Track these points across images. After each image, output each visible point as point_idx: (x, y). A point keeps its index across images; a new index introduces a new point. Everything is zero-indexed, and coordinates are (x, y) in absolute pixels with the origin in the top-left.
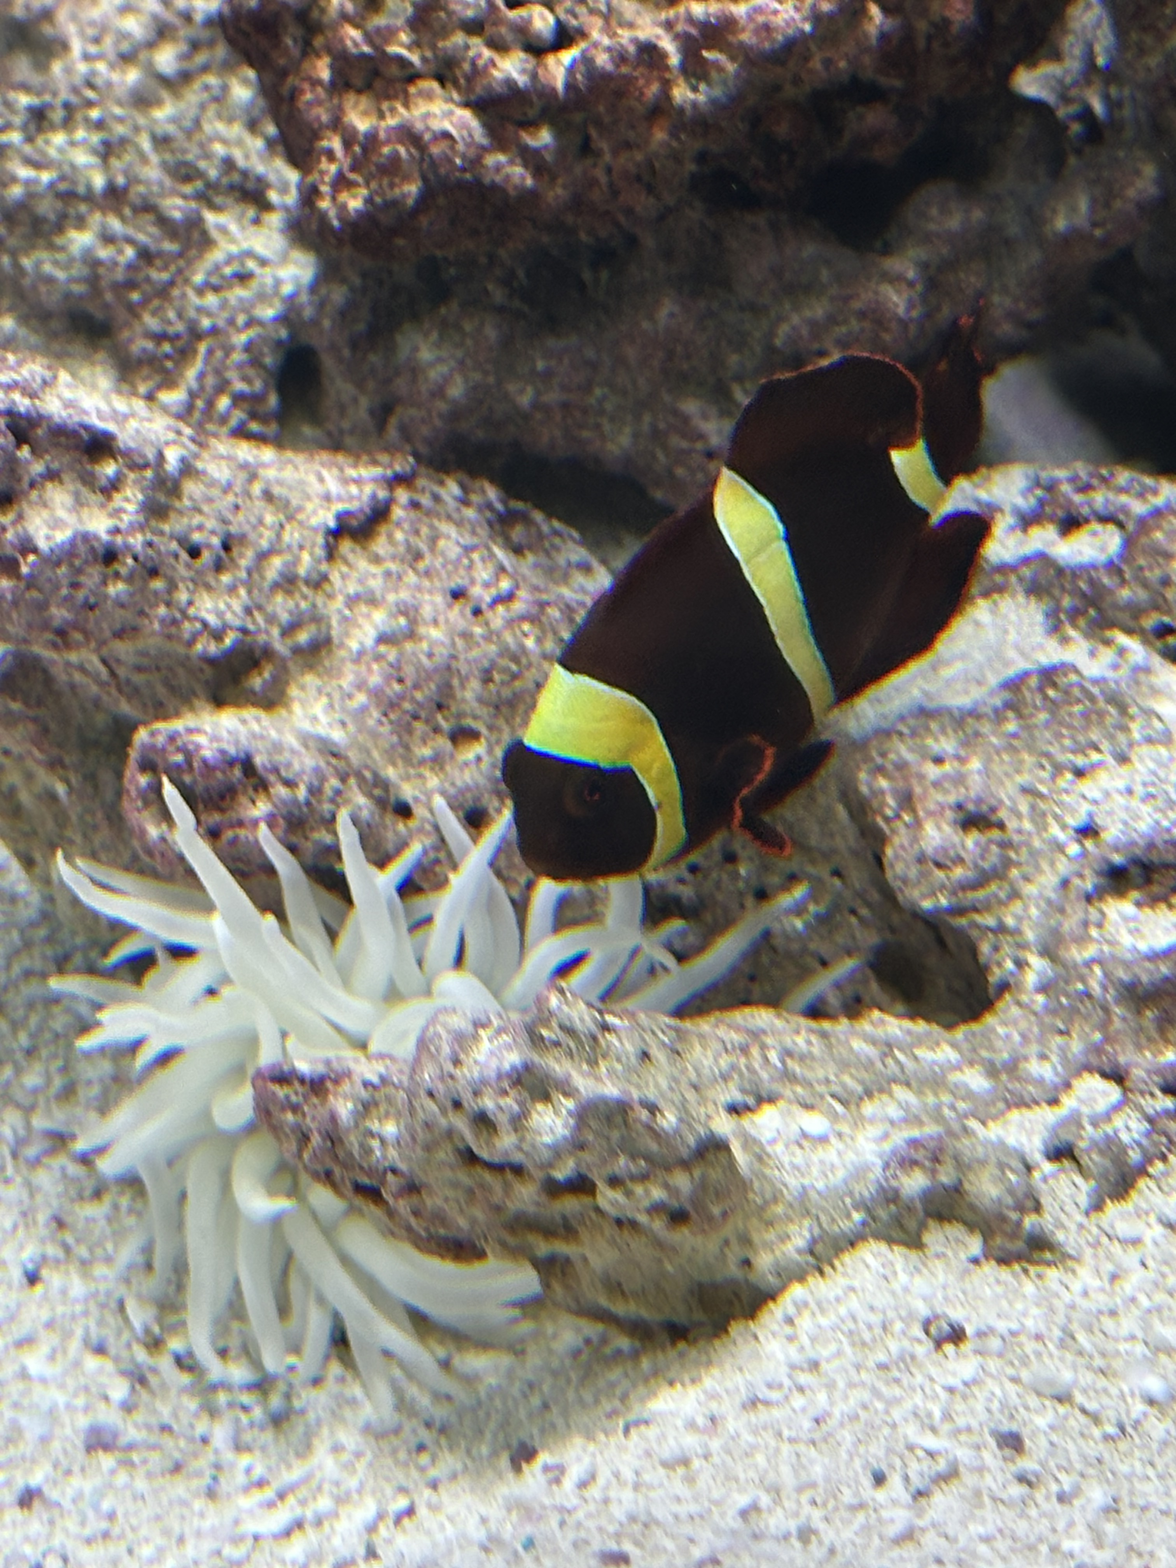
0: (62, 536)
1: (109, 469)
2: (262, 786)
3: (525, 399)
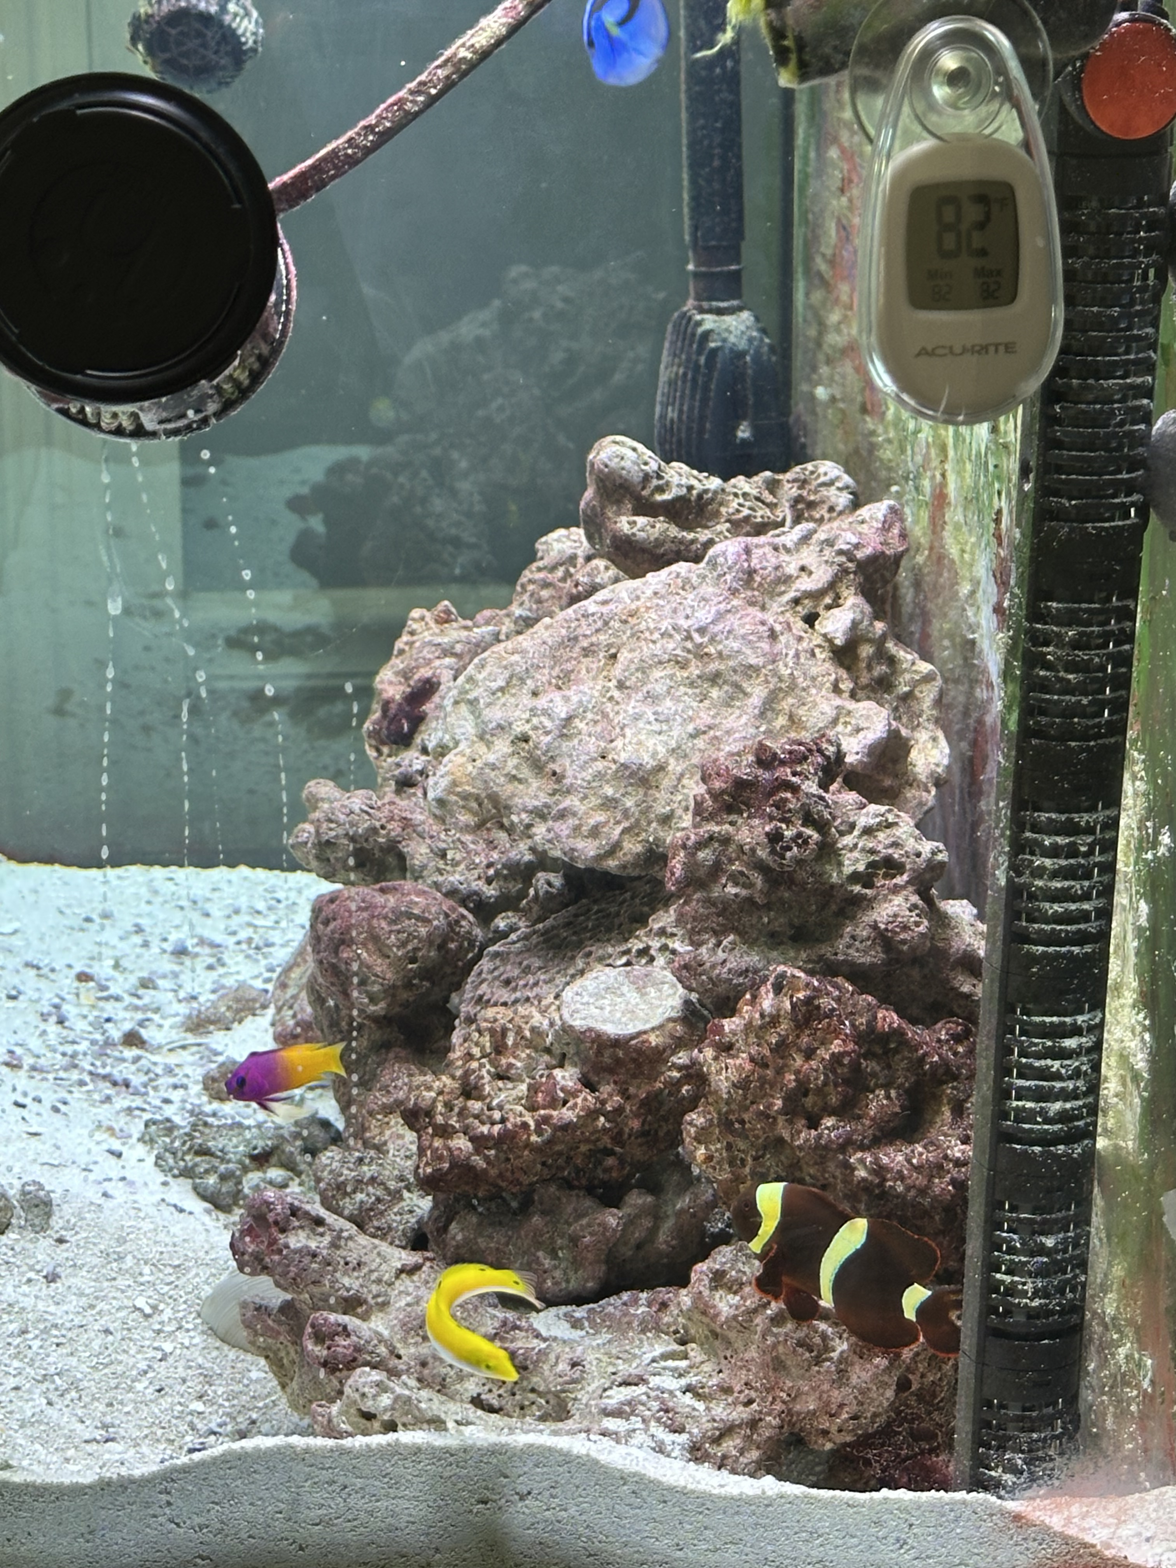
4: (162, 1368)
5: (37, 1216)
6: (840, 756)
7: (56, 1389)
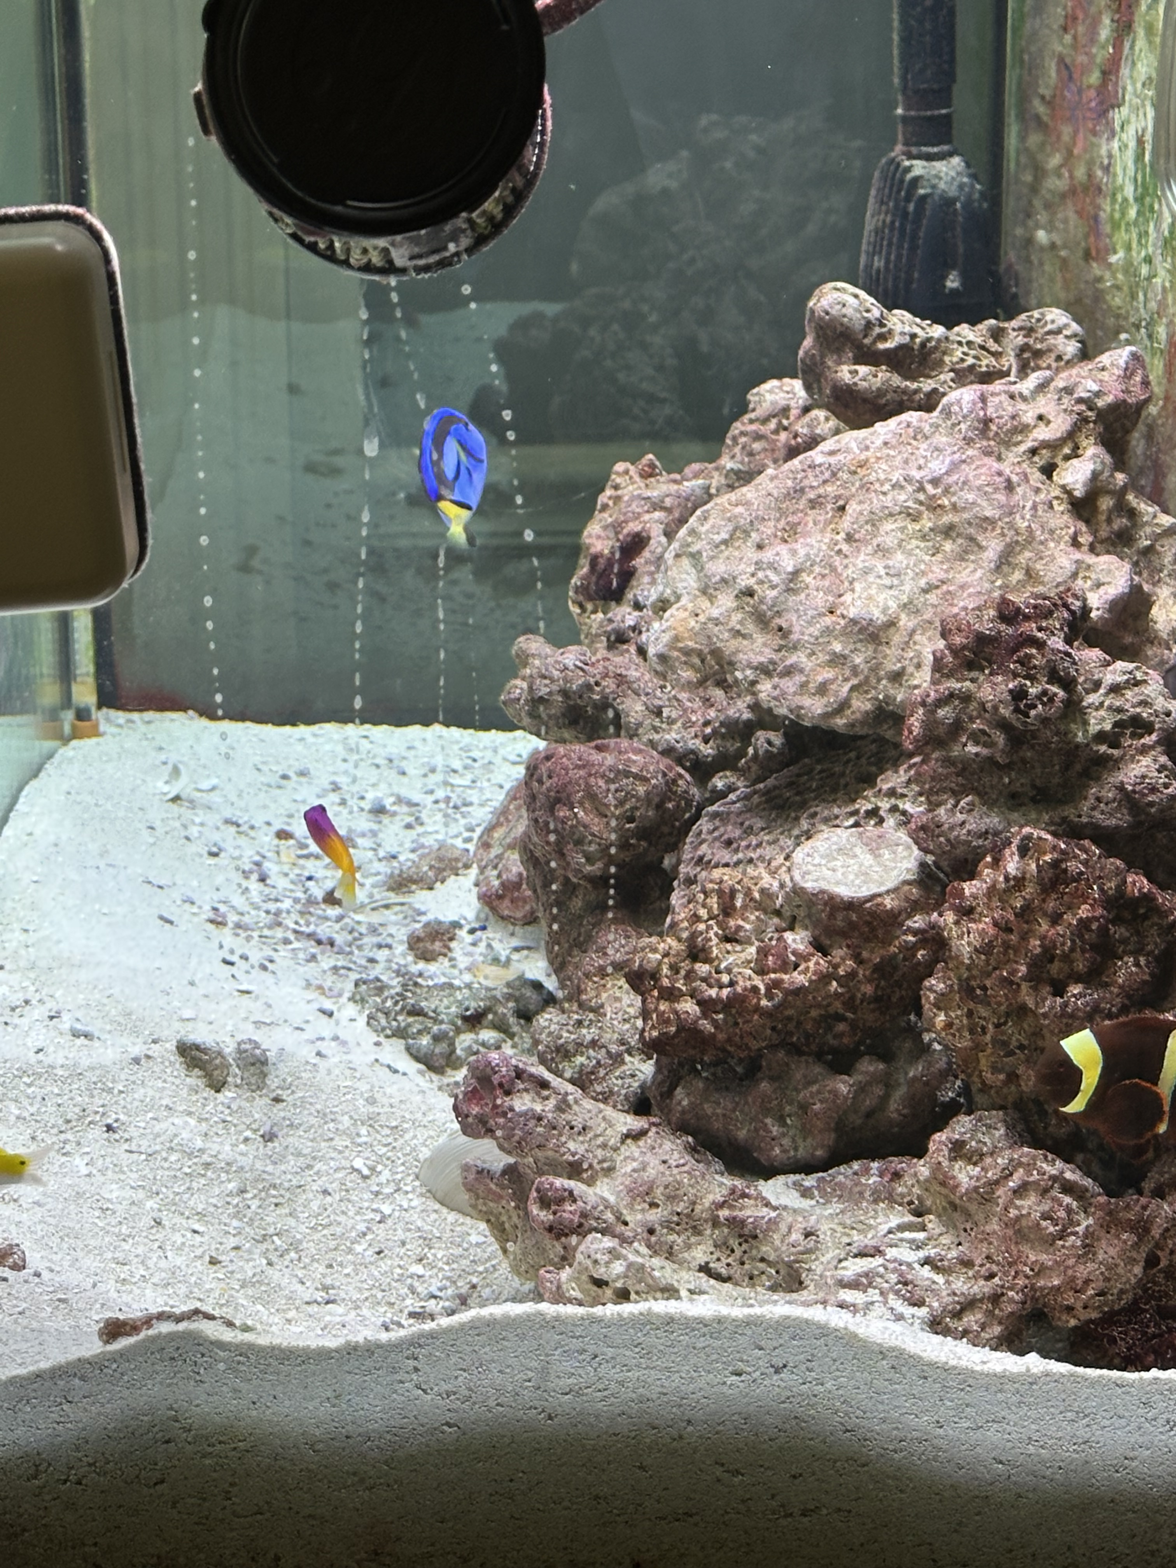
0: (524, 1108)
1: (545, 1093)
2: (575, 1201)
3: (709, 1112)
4: (380, 1231)
5: (253, 1075)
6: (1086, 610)
7: (276, 1250)
